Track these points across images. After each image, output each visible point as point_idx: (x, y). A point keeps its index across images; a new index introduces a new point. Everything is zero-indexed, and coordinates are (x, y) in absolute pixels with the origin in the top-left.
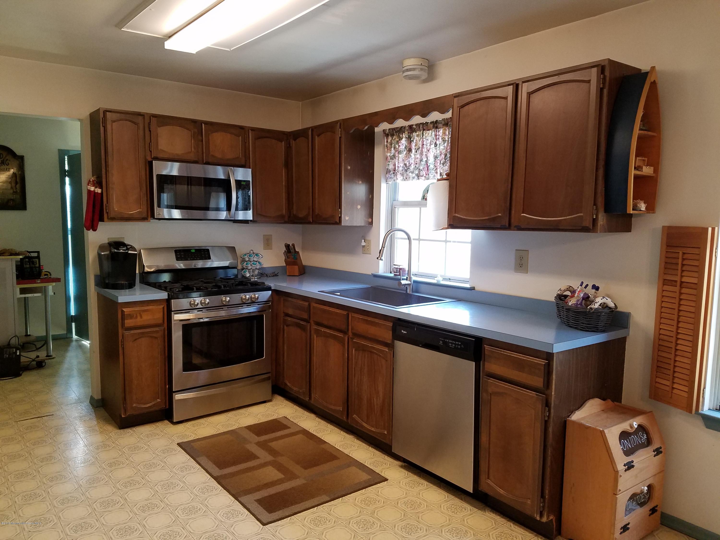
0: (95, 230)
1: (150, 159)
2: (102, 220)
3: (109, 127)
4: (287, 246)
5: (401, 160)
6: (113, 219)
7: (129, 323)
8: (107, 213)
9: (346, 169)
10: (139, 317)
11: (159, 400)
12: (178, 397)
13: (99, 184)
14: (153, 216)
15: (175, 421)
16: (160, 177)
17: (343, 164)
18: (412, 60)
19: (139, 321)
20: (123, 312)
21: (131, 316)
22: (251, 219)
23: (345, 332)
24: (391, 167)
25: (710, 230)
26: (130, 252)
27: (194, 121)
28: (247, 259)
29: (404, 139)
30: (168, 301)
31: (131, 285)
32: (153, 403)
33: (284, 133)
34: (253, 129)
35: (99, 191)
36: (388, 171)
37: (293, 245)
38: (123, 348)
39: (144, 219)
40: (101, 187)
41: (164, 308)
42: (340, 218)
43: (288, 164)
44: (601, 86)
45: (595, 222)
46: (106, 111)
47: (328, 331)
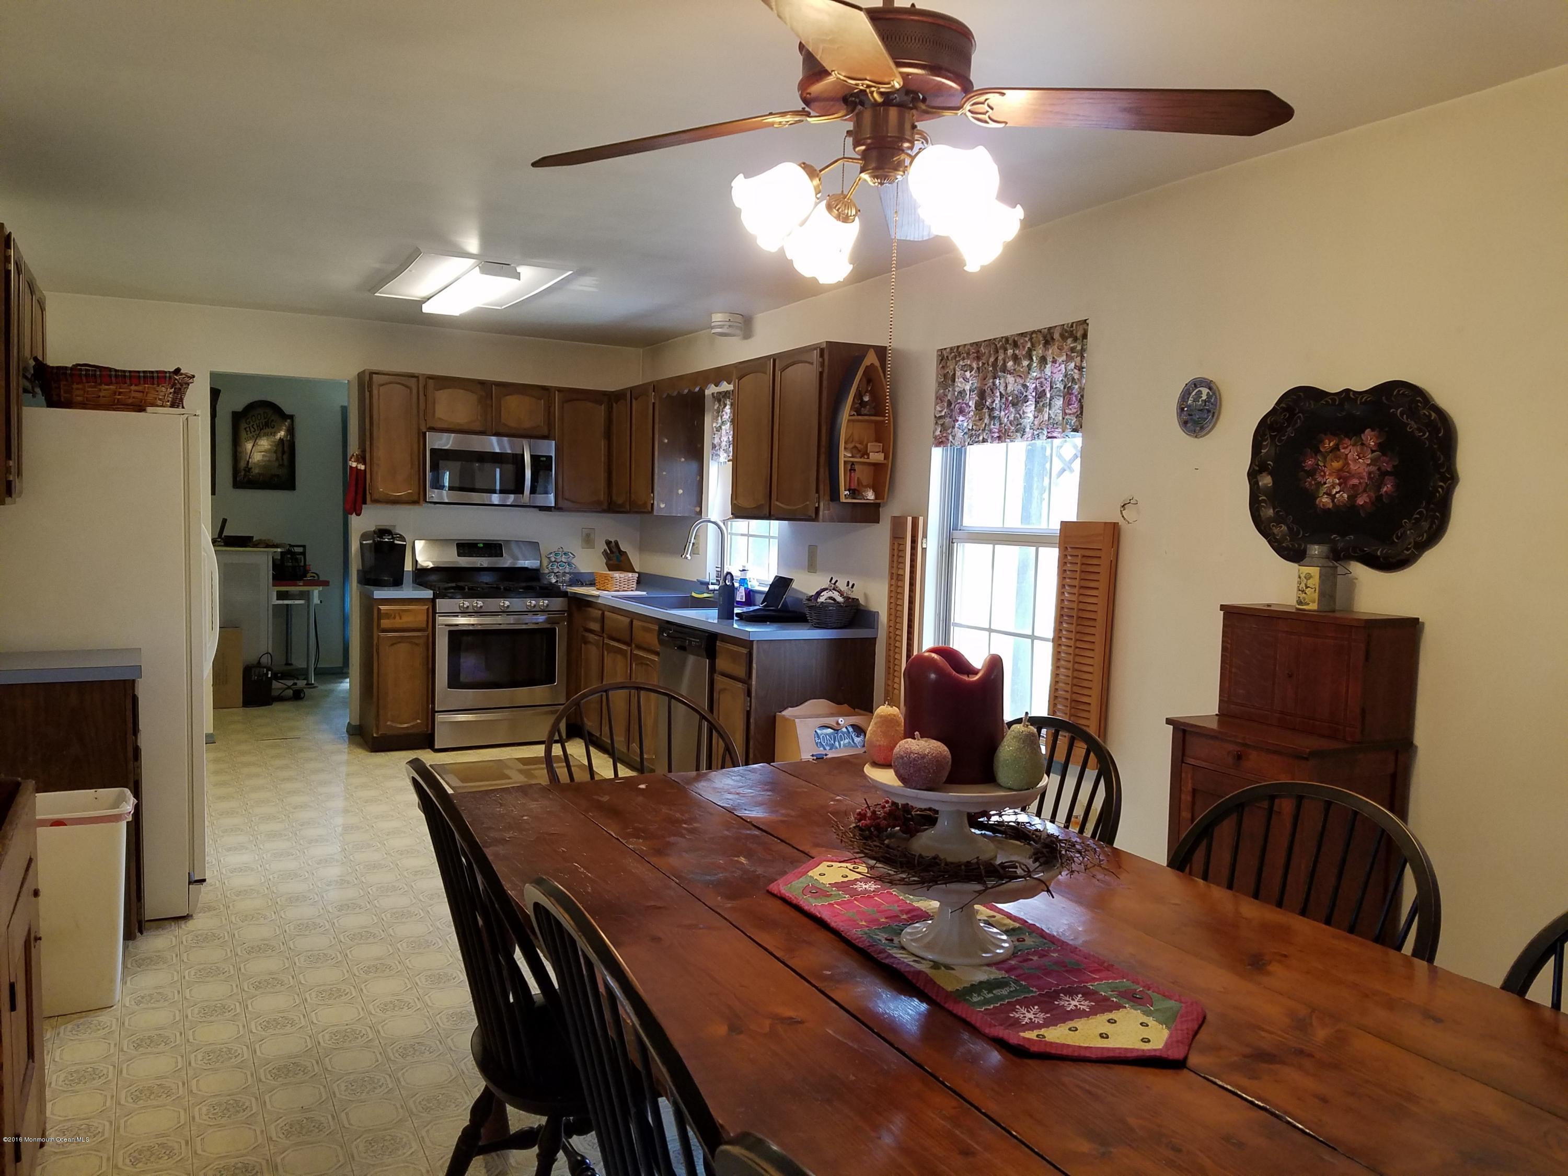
0: (358, 514)
1: (424, 430)
2: (365, 503)
3: (375, 392)
4: (608, 543)
5: (724, 432)
6: (376, 501)
7: (385, 623)
8: (370, 494)
9: (661, 442)
10: (398, 617)
11: (419, 721)
12: (439, 717)
13: (362, 459)
14: (425, 500)
15: (436, 747)
16: (433, 451)
17: (657, 436)
18: (719, 315)
19: (398, 622)
20: (379, 610)
21: (388, 615)
22: (553, 505)
23: (628, 644)
24: (716, 441)
25: (910, 519)
26: (396, 542)
27: (482, 383)
28: (553, 559)
29: (728, 407)
30: (433, 601)
31: (397, 582)
32: (412, 724)
33: (604, 393)
34: (560, 390)
35: (362, 467)
36: (714, 446)
37: (617, 543)
38: (378, 653)
39: (415, 502)
40: (365, 463)
41: (428, 609)
42: (653, 504)
43: (608, 435)
44: (820, 370)
45: (817, 510)
46: (372, 373)
47: (616, 644)
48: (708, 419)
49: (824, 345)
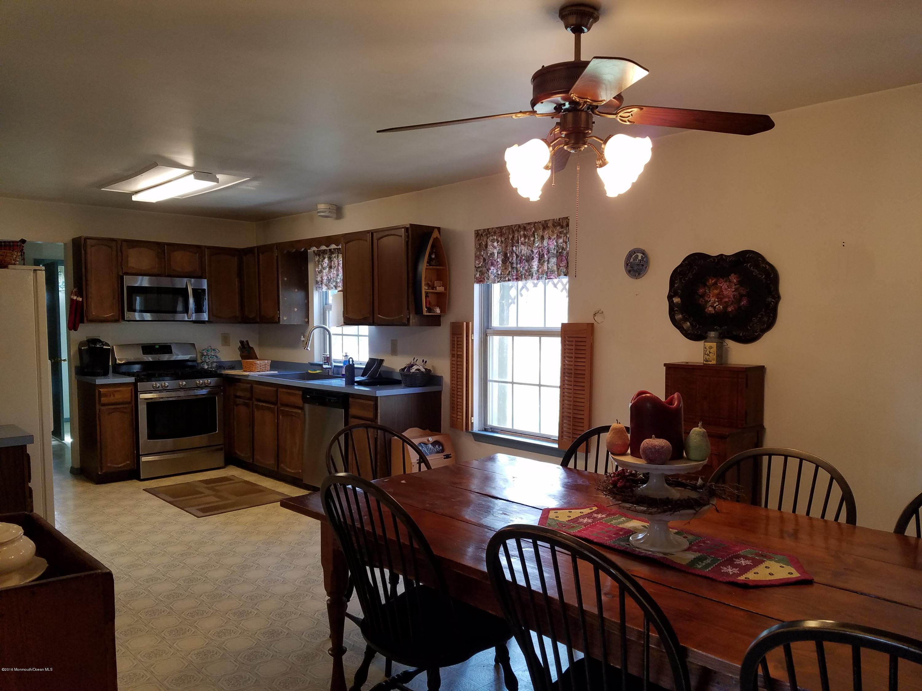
0: (76, 330)
1: (121, 274)
2: (82, 322)
3: (89, 251)
4: (242, 342)
5: (324, 274)
6: (91, 321)
7: (104, 400)
8: (87, 317)
9: (283, 280)
10: (112, 395)
11: (128, 462)
12: (144, 459)
13: (80, 294)
14: (123, 318)
15: (141, 478)
16: (129, 288)
17: (280, 276)
18: (323, 205)
19: (112, 399)
20: (99, 392)
21: (106, 395)
22: (207, 319)
23: (275, 404)
24: (319, 279)
25: (465, 323)
26: (104, 347)
27: (158, 244)
28: (205, 354)
29: (326, 259)
30: (135, 385)
31: (105, 374)
32: (124, 464)
33: (236, 250)
34: (209, 248)
35: (80, 299)
36: (317, 282)
37: (247, 342)
38: (100, 420)
39: (117, 321)
40: (82, 297)
41: (131, 390)
42: (279, 318)
43: (240, 274)
44: (407, 240)
45: (408, 320)
46: (86, 239)
47: (264, 404)
48: (311, 267)
49: (409, 226)
